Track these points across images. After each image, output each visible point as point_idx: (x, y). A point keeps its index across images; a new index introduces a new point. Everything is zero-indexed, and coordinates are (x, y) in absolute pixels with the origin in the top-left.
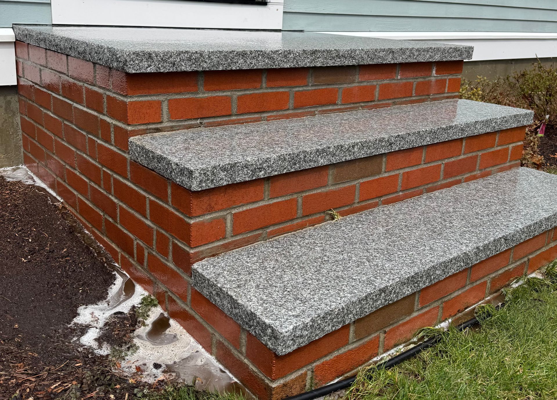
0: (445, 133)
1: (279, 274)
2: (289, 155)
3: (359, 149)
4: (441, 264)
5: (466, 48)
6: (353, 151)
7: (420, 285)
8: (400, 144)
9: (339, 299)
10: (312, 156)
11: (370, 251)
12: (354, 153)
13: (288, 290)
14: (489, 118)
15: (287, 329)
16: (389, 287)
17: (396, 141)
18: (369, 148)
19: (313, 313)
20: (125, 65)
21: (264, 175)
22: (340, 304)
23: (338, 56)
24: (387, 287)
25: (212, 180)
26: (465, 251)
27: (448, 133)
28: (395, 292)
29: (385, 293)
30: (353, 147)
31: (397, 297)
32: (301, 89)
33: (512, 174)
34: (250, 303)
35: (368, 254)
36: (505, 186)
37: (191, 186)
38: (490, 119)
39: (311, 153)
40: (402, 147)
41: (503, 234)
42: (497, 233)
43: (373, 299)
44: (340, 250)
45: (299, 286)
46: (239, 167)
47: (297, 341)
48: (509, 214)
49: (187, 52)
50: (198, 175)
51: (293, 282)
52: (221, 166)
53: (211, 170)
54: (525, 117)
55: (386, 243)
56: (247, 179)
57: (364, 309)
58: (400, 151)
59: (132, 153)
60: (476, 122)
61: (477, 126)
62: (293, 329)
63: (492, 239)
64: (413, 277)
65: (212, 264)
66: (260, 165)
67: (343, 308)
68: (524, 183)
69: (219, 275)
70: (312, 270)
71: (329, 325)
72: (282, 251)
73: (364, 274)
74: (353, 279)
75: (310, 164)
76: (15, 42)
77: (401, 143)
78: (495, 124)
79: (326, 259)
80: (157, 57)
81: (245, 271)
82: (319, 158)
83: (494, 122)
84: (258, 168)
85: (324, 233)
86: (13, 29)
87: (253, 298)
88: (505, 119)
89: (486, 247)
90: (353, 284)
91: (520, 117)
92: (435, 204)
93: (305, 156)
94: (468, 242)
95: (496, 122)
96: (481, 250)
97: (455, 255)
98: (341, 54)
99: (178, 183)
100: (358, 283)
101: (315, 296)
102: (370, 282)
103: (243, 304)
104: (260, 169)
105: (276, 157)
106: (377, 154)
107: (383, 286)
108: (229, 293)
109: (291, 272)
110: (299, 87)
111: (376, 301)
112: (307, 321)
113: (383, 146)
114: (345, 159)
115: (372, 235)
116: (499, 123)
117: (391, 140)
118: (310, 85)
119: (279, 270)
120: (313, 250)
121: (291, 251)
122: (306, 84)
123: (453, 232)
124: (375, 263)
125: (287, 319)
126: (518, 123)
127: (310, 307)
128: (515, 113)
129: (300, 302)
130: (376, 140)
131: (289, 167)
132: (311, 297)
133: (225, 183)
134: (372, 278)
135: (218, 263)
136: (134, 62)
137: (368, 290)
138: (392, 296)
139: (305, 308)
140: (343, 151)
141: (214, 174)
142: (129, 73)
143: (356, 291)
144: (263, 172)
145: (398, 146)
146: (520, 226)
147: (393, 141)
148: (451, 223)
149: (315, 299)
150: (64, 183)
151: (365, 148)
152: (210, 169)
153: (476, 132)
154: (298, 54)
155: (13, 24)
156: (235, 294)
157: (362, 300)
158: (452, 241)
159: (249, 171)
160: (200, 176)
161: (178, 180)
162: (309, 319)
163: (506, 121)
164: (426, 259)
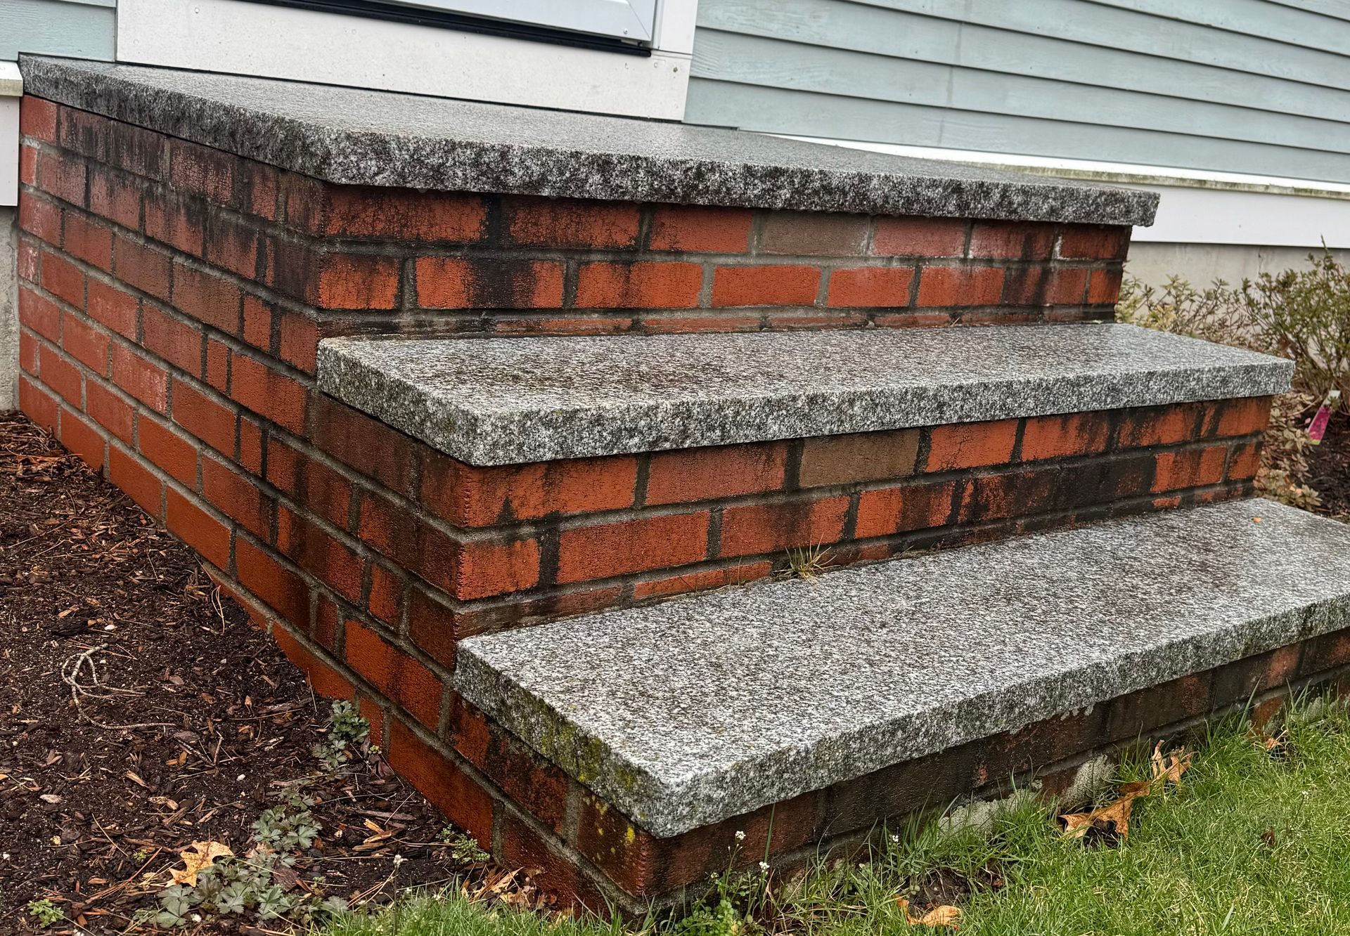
0: (1073, 392)
1: (660, 673)
2: (700, 406)
3: (865, 409)
4: (1038, 683)
5: (1140, 197)
6: (850, 412)
7: (987, 725)
8: (962, 407)
9: (799, 730)
10: (753, 414)
11: (876, 644)
12: (852, 417)
13: (682, 705)
14: (1182, 368)
15: (681, 777)
16: (913, 719)
17: (954, 400)
18: (888, 410)
19: (739, 753)
20: (324, 162)
21: (639, 448)
22: (800, 740)
23: (827, 189)
24: (910, 717)
25: (521, 446)
26: (1098, 661)
27: (1080, 394)
28: (927, 731)
29: (905, 732)
30: (852, 403)
31: (931, 744)
32: (731, 261)
33: (1228, 512)
34: (596, 724)
35: (871, 651)
36: (1208, 536)
37: (470, 455)
38: (1186, 371)
39: (751, 407)
40: (968, 416)
41: (1190, 634)
42: (1178, 631)
43: (876, 741)
44: (804, 638)
45: (709, 700)
46: (583, 422)
47: (700, 809)
48: (1212, 595)
49: (470, 145)
50: (489, 429)
51: (695, 691)
52: (542, 413)
53: (519, 421)
54: (1272, 374)
55: (913, 632)
56: (600, 452)
57: (855, 760)
58: (961, 424)
59: (323, 377)
60: (1149, 373)
61: (1152, 383)
62: (693, 780)
63: (1165, 642)
64: (970, 703)
65: (505, 643)
66: (632, 420)
67: (807, 751)
68: (1256, 532)
69: (522, 664)
70: (739, 671)
71: (773, 784)
72: (669, 628)
73: (858, 688)
74: (833, 696)
75: (747, 432)
76: (21, 99)
77: (966, 406)
78: (1197, 384)
79: (771, 653)
80: (400, 151)
81: (584, 663)
82: (769, 421)
83: (1194, 379)
84: (626, 429)
85: (767, 600)
86: (19, 67)
87: (602, 714)
88: (1222, 374)
89: (1149, 659)
90: (833, 706)
91: (1260, 373)
92: (1036, 560)
93: (738, 413)
94: (1107, 643)
95: (1199, 380)
96: (1136, 665)
97: (1074, 666)
98: (835, 183)
99: (438, 447)
100: (845, 705)
101: (745, 722)
102: (870, 704)
103: (580, 724)
104: (632, 432)
105: (669, 407)
106: (907, 425)
107: (900, 715)
108: (547, 701)
109: (689, 672)
110: (727, 255)
111: (883, 746)
112: (725, 768)
113: (920, 409)
114: (831, 430)
115: (880, 613)
116: (1205, 381)
117: (942, 396)
118: (754, 252)
119: (662, 667)
120: (741, 632)
121: (691, 631)
122: (744, 250)
123: (1072, 622)
124: (886, 669)
125: (680, 760)
126: (1254, 386)
127: (733, 742)
128: (1247, 363)
129: (710, 731)
130: (906, 392)
131: (698, 434)
132: (736, 723)
133: (549, 456)
134: (876, 698)
135: (519, 641)
136: (346, 157)
137: (867, 720)
138: (919, 740)
139: (721, 742)
140: (827, 410)
141: (525, 430)
142: (334, 184)
143: (838, 720)
144: (636, 440)
145: (956, 412)
146: (1236, 622)
147: (947, 398)
148: (1072, 602)
149: (745, 728)
150: (129, 453)
151: (879, 407)
152: (517, 418)
153: (1149, 399)
154: (731, 174)
155: (20, 53)
156: (561, 703)
157: (850, 739)
158: (1068, 638)
159: (605, 434)
160: (493, 431)
161: (439, 439)
162: (730, 764)
163: (1224, 380)
164: (1004, 670)
